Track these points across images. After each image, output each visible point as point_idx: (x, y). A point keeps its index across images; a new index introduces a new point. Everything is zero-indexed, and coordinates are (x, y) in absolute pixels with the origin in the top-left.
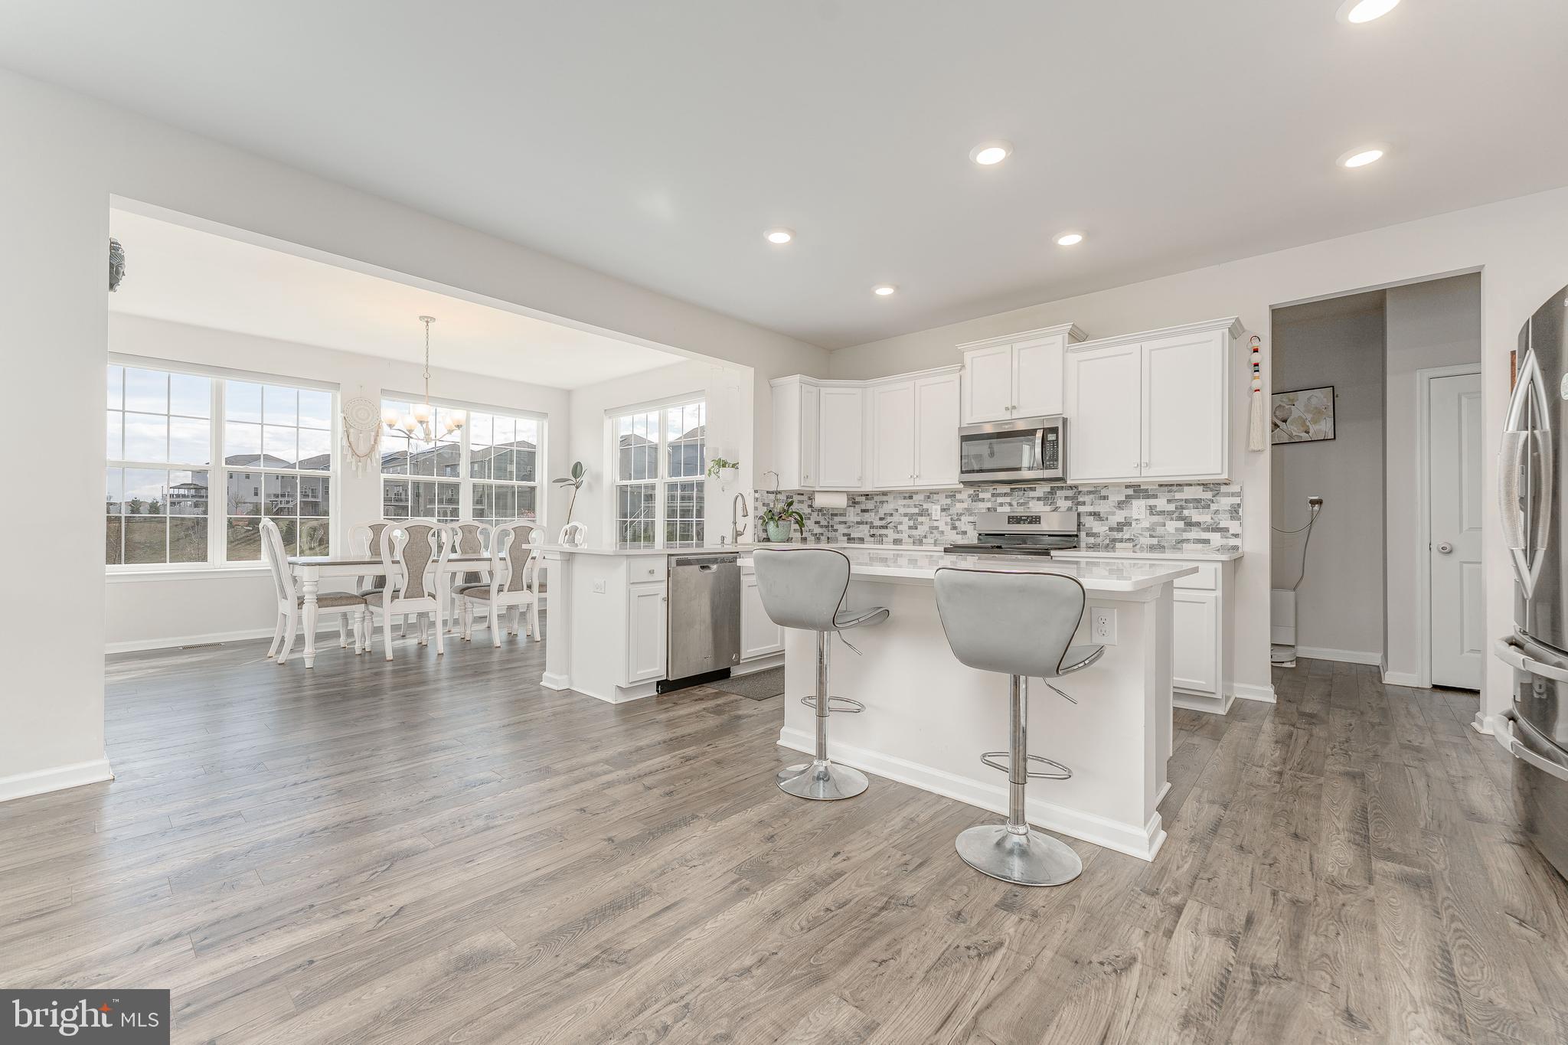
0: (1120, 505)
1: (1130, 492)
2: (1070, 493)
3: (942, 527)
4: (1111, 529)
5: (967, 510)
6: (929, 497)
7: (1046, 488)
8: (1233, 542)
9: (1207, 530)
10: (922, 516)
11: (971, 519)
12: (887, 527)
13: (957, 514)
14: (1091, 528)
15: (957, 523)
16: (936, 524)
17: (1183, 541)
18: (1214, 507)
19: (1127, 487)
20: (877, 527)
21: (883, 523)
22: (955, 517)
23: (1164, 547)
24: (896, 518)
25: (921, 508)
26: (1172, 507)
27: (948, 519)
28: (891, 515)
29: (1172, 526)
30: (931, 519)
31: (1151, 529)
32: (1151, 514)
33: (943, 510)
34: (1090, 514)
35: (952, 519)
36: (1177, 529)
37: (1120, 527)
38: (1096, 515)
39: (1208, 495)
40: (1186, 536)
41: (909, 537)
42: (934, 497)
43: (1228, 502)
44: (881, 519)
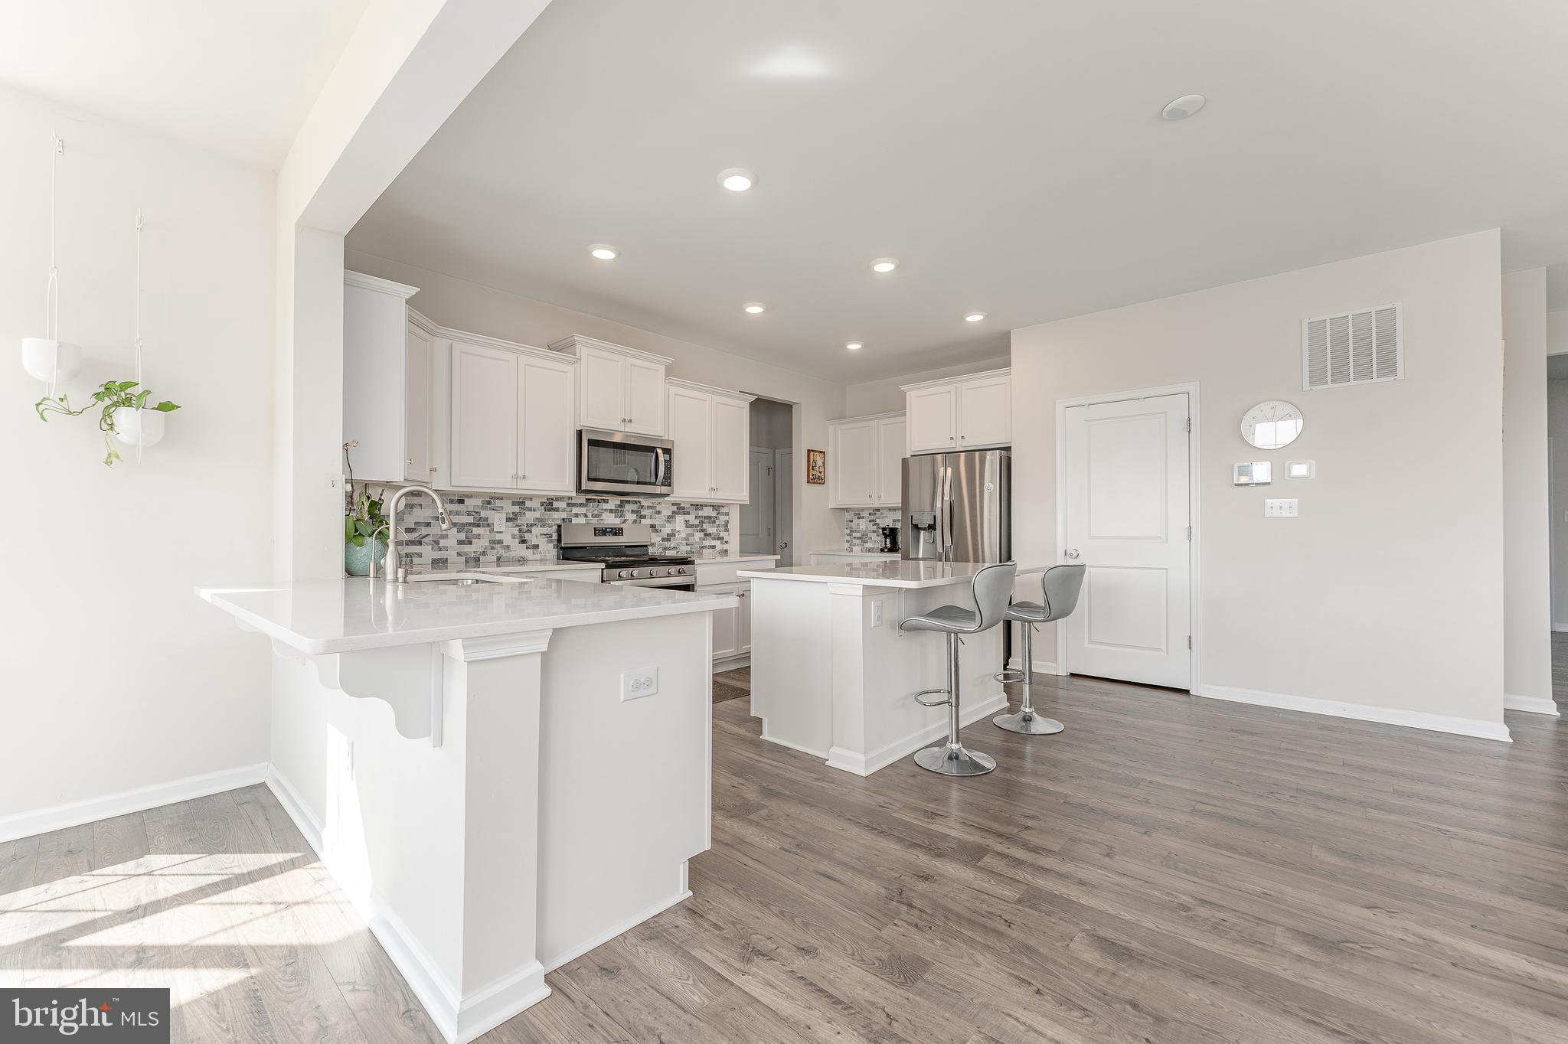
0: (670, 519)
2: (635, 507)
3: (507, 539)
4: (663, 540)
5: (539, 520)
6: (489, 503)
7: (616, 501)
8: (725, 547)
9: (714, 539)
10: (479, 526)
11: (544, 530)
12: (420, 543)
13: (527, 524)
15: (527, 536)
16: (498, 537)
17: (703, 547)
18: (717, 523)
19: (673, 504)
21: (413, 536)
22: (525, 528)
23: (693, 552)
24: (433, 530)
25: (477, 516)
26: (697, 522)
27: (516, 531)
28: (428, 525)
29: (699, 535)
30: (492, 531)
31: (687, 539)
32: (687, 527)
33: (509, 520)
35: (520, 531)
36: (700, 539)
37: (669, 537)
39: (714, 514)
40: (706, 543)
41: (459, 554)
42: (498, 503)
43: (723, 518)
44: (408, 530)
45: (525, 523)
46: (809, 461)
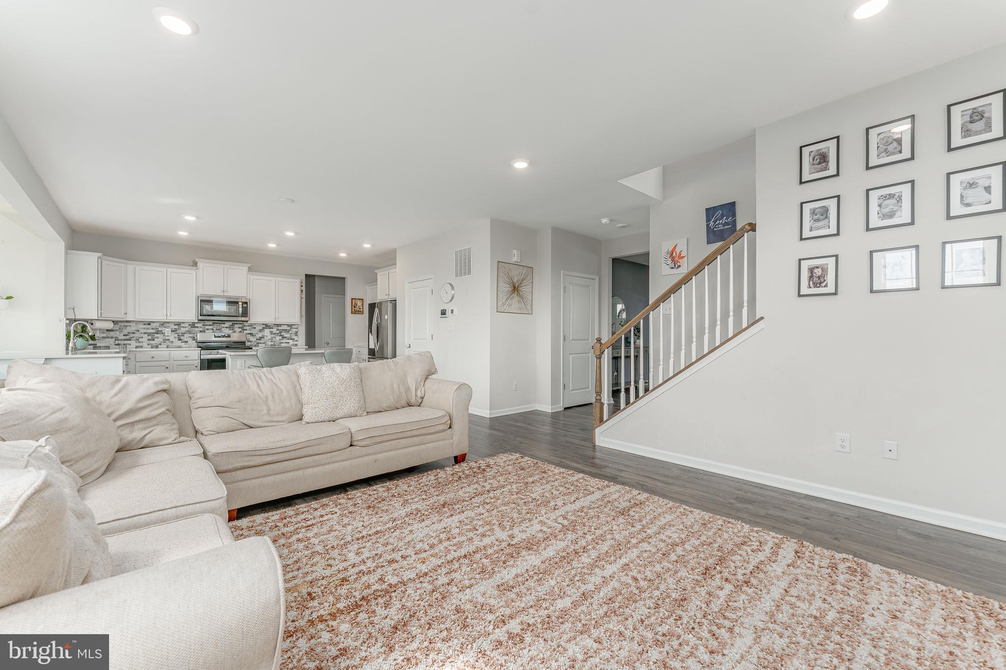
0: (260, 331)
1: (264, 326)
2: (241, 326)
3: (172, 339)
4: (257, 339)
6: (163, 325)
7: (230, 323)
8: (296, 343)
9: (288, 339)
10: (158, 333)
11: (191, 335)
12: (130, 340)
14: (249, 339)
15: (182, 337)
16: (167, 338)
17: (281, 343)
18: (290, 332)
19: (263, 324)
20: (121, 340)
22: (181, 335)
23: (275, 345)
24: (137, 335)
25: (157, 329)
26: (278, 332)
27: (176, 336)
29: (278, 338)
30: (164, 335)
31: (271, 340)
32: (271, 334)
33: (172, 331)
34: (249, 334)
35: (178, 335)
37: (260, 338)
38: (251, 334)
39: (289, 328)
40: (282, 341)
41: (148, 344)
42: (167, 325)
43: (294, 330)
44: (124, 335)
45: (181, 332)
46: (352, 304)
